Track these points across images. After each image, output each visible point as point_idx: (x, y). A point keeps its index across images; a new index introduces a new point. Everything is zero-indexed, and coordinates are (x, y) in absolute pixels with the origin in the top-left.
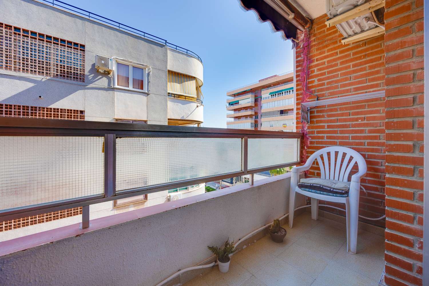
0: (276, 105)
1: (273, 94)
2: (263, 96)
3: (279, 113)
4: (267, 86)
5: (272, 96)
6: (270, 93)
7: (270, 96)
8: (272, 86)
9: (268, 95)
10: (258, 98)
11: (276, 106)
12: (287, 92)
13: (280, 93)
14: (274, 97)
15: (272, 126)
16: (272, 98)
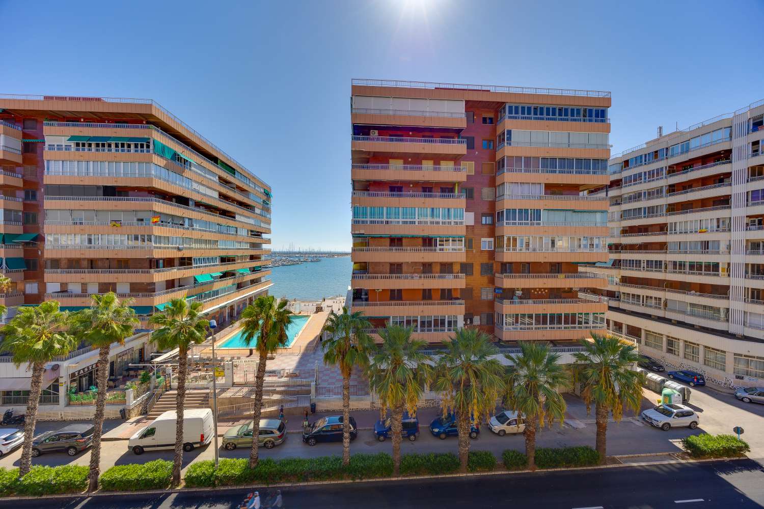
0: (91, 171)
1: (81, 143)
2: (48, 140)
3: (101, 192)
4: (67, 118)
5: (78, 145)
6: (72, 138)
7: (73, 144)
8: (82, 120)
9: (64, 141)
10: (33, 143)
11: (92, 175)
12: (123, 145)
13: (102, 143)
14: (86, 150)
15: (81, 223)
16: (78, 150)
